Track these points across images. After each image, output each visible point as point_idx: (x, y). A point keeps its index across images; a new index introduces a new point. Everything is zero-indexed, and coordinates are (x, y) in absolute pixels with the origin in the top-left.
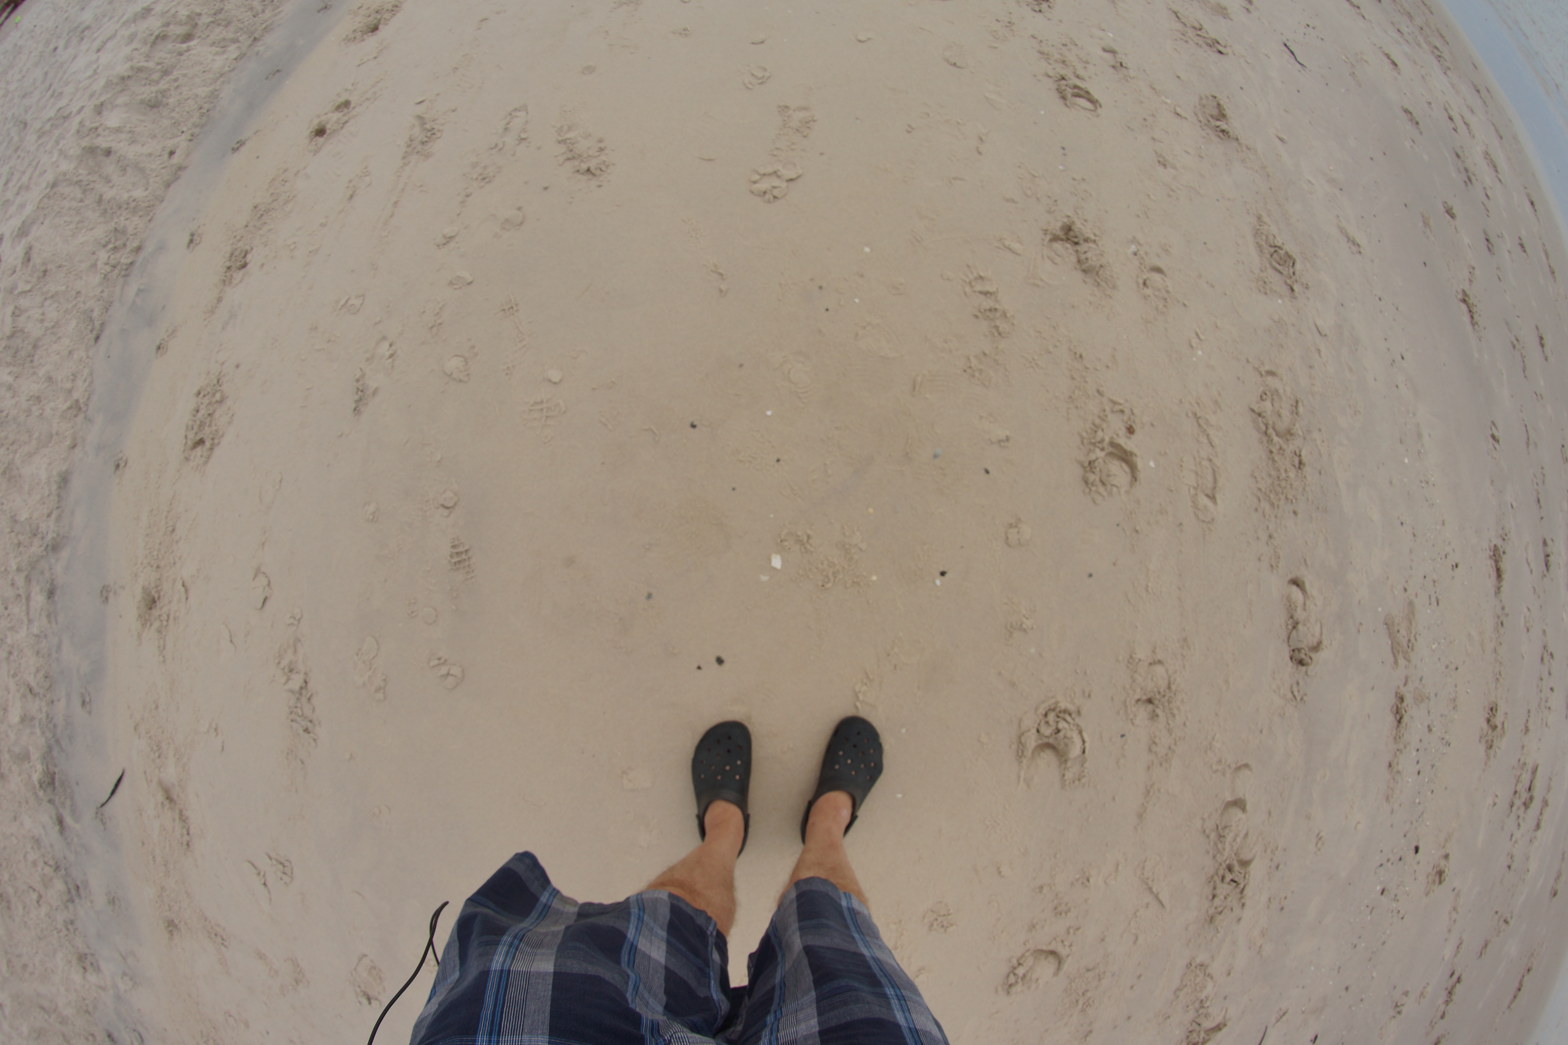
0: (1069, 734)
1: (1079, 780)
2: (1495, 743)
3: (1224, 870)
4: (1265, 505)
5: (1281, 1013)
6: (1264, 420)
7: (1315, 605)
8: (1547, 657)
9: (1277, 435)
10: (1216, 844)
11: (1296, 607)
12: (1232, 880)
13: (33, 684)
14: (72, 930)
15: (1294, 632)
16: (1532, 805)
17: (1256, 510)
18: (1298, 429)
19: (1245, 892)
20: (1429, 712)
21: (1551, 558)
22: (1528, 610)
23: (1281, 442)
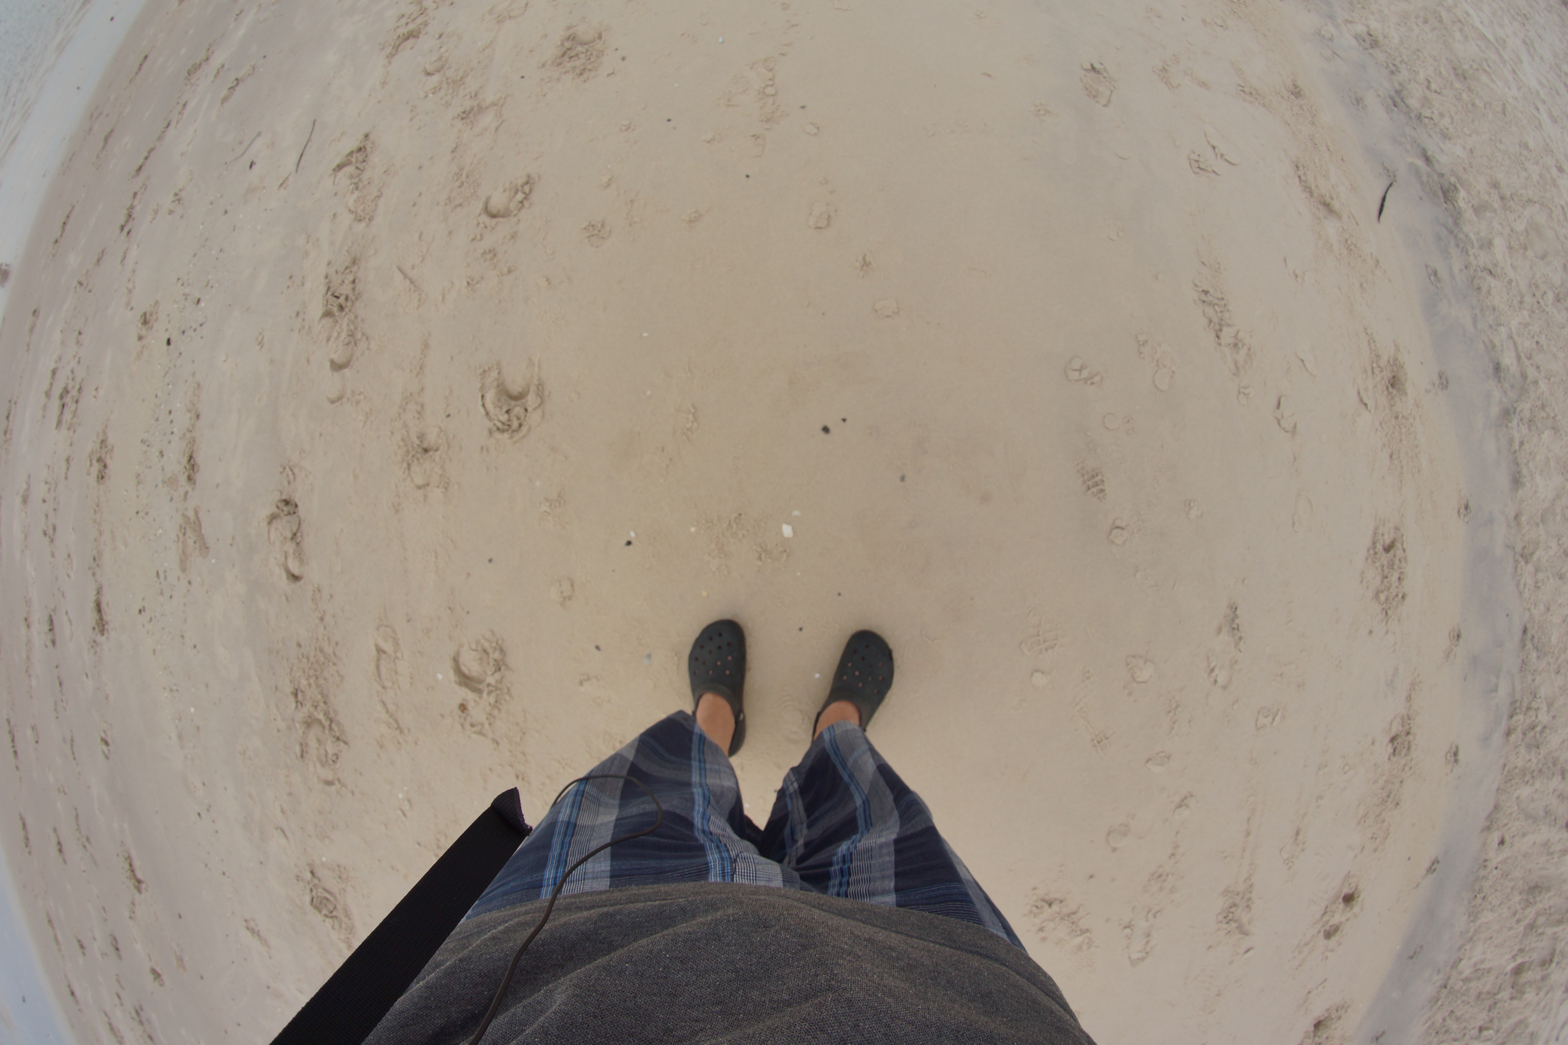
0: (498, 410)
1: (485, 371)
2: (98, 446)
3: (346, 306)
4: (329, 650)
5: (284, 185)
6: (334, 734)
7: (276, 559)
8: (50, 531)
9: (319, 721)
10: (356, 328)
11: (294, 555)
12: (337, 298)
13: (1489, 278)
14: (1390, 65)
15: (295, 530)
16: (60, 391)
17: (337, 644)
18: (300, 728)
19: (326, 288)
20: (163, 469)
21: (47, 628)
22: (69, 576)
23: (316, 714)
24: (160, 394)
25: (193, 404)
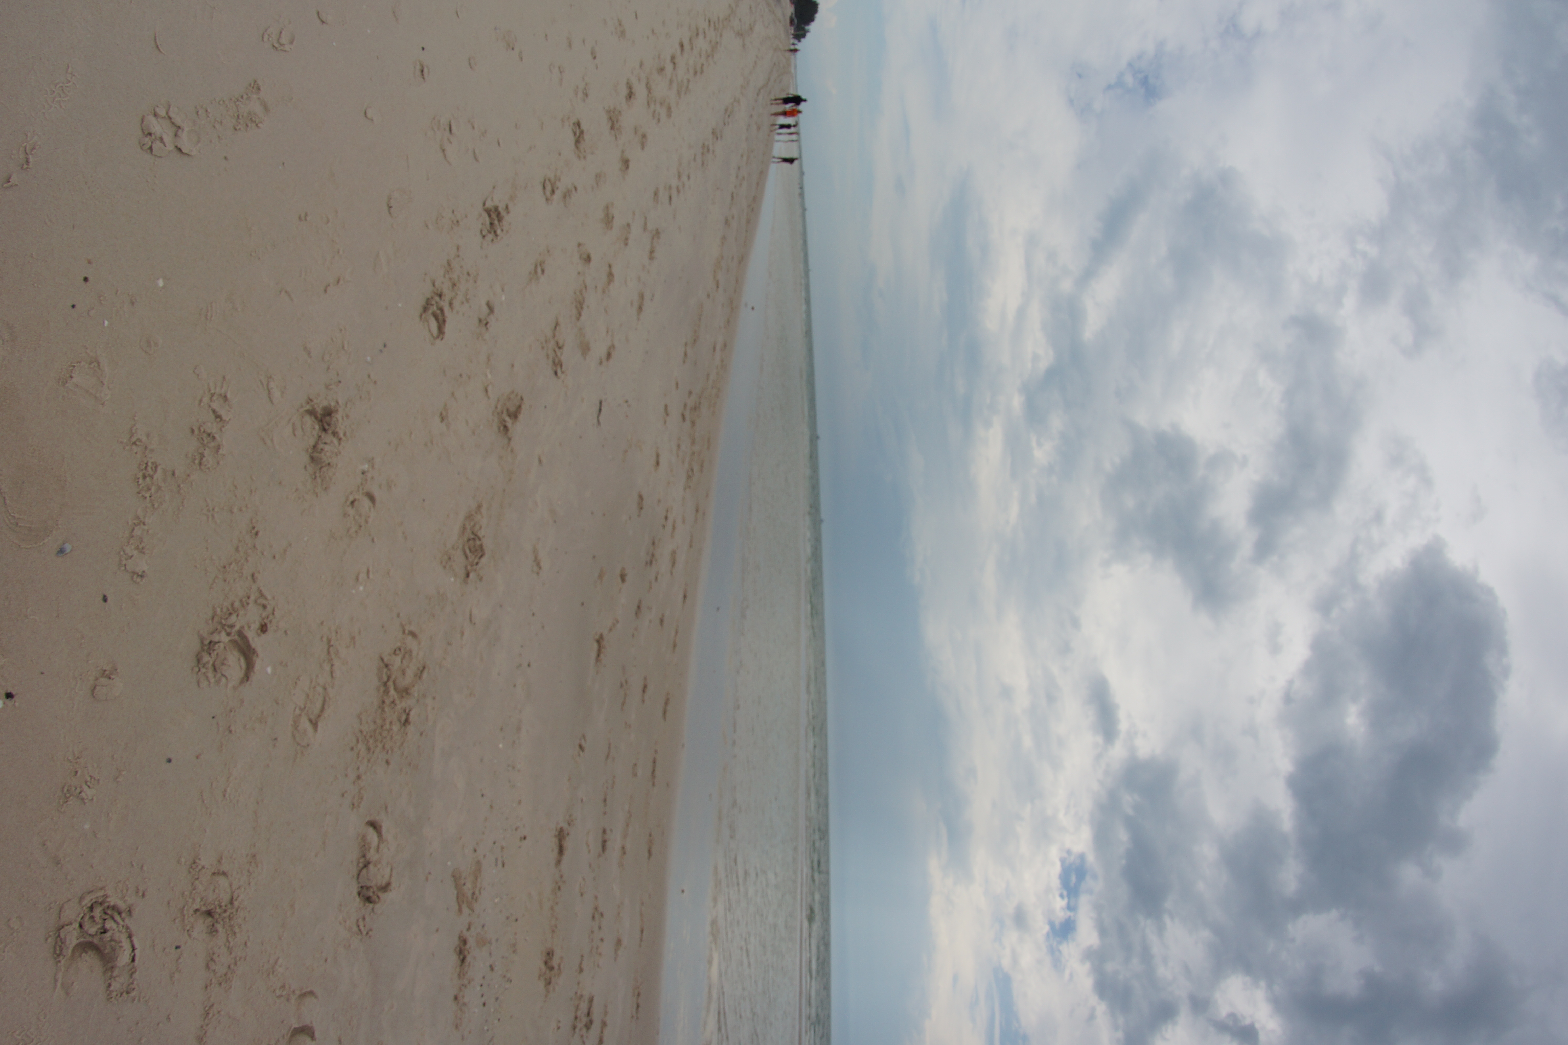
0: (117, 938)
2: (553, 981)
4: (361, 747)
6: (388, 672)
7: (389, 849)
8: (597, 916)
9: (396, 689)
11: (370, 848)
15: (364, 871)
16: (593, 1027)
17: (352, 749)
18: (415, 691)
20: (490, 954)
21: (608, 844)
22: (584, 879)
23: (396, 696)
25: (461, 1010)
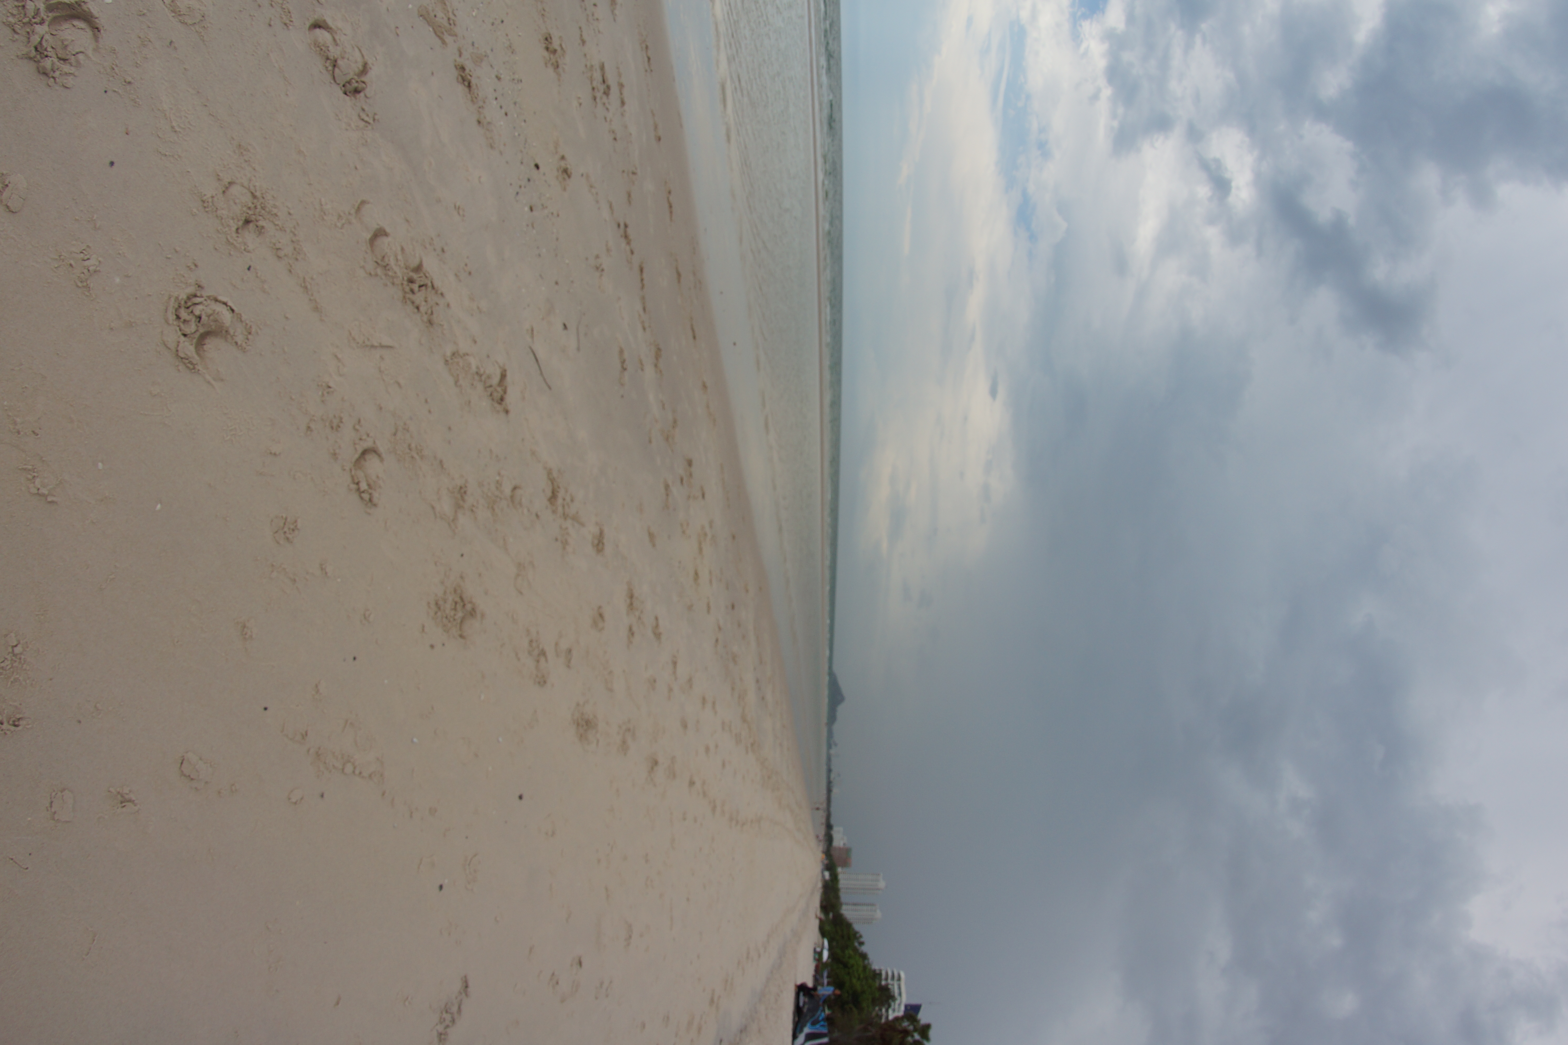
0: (210, 312)
1: (250, 333)
2: (560, 62)
3: (408, 285)
5: (530, 332)
7: (345, 34)
10: (386, 275)
11: (328, 47)
12: (420, 286)
15: (337, 70)
16: (611, 91)
19: (436, 286)
20: (491, 66)
24: (523, 124)
25: (488, 130)
